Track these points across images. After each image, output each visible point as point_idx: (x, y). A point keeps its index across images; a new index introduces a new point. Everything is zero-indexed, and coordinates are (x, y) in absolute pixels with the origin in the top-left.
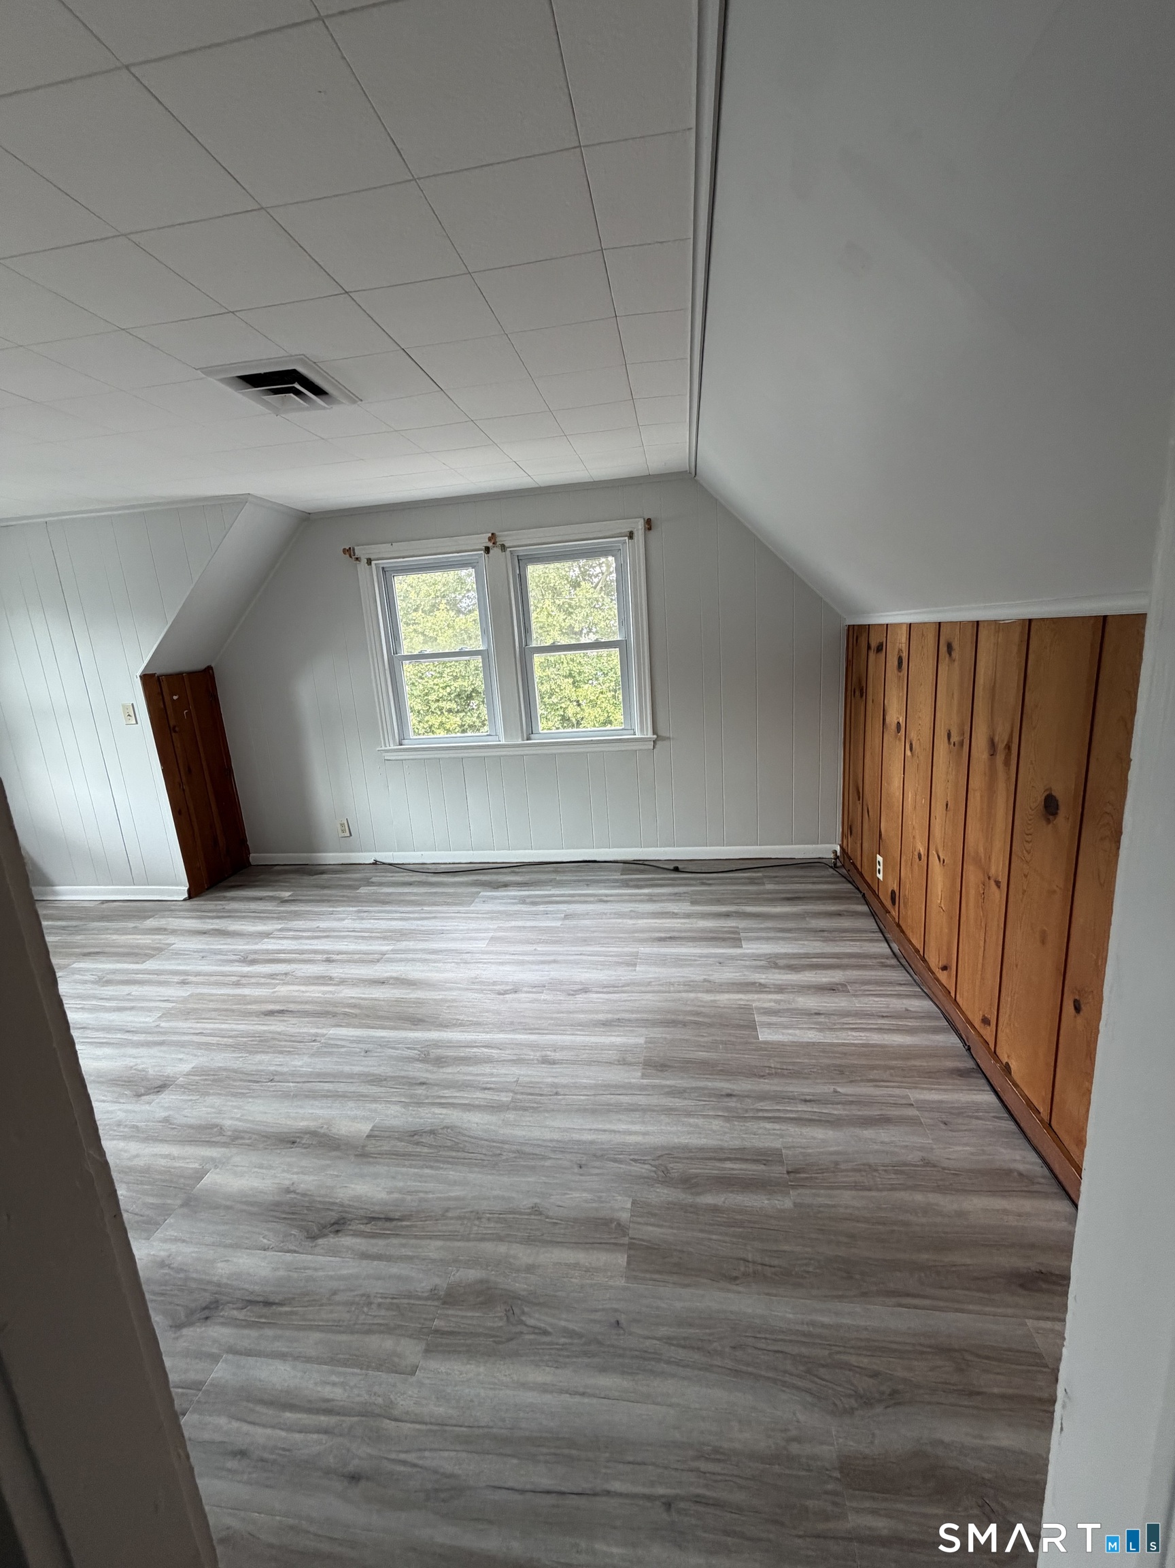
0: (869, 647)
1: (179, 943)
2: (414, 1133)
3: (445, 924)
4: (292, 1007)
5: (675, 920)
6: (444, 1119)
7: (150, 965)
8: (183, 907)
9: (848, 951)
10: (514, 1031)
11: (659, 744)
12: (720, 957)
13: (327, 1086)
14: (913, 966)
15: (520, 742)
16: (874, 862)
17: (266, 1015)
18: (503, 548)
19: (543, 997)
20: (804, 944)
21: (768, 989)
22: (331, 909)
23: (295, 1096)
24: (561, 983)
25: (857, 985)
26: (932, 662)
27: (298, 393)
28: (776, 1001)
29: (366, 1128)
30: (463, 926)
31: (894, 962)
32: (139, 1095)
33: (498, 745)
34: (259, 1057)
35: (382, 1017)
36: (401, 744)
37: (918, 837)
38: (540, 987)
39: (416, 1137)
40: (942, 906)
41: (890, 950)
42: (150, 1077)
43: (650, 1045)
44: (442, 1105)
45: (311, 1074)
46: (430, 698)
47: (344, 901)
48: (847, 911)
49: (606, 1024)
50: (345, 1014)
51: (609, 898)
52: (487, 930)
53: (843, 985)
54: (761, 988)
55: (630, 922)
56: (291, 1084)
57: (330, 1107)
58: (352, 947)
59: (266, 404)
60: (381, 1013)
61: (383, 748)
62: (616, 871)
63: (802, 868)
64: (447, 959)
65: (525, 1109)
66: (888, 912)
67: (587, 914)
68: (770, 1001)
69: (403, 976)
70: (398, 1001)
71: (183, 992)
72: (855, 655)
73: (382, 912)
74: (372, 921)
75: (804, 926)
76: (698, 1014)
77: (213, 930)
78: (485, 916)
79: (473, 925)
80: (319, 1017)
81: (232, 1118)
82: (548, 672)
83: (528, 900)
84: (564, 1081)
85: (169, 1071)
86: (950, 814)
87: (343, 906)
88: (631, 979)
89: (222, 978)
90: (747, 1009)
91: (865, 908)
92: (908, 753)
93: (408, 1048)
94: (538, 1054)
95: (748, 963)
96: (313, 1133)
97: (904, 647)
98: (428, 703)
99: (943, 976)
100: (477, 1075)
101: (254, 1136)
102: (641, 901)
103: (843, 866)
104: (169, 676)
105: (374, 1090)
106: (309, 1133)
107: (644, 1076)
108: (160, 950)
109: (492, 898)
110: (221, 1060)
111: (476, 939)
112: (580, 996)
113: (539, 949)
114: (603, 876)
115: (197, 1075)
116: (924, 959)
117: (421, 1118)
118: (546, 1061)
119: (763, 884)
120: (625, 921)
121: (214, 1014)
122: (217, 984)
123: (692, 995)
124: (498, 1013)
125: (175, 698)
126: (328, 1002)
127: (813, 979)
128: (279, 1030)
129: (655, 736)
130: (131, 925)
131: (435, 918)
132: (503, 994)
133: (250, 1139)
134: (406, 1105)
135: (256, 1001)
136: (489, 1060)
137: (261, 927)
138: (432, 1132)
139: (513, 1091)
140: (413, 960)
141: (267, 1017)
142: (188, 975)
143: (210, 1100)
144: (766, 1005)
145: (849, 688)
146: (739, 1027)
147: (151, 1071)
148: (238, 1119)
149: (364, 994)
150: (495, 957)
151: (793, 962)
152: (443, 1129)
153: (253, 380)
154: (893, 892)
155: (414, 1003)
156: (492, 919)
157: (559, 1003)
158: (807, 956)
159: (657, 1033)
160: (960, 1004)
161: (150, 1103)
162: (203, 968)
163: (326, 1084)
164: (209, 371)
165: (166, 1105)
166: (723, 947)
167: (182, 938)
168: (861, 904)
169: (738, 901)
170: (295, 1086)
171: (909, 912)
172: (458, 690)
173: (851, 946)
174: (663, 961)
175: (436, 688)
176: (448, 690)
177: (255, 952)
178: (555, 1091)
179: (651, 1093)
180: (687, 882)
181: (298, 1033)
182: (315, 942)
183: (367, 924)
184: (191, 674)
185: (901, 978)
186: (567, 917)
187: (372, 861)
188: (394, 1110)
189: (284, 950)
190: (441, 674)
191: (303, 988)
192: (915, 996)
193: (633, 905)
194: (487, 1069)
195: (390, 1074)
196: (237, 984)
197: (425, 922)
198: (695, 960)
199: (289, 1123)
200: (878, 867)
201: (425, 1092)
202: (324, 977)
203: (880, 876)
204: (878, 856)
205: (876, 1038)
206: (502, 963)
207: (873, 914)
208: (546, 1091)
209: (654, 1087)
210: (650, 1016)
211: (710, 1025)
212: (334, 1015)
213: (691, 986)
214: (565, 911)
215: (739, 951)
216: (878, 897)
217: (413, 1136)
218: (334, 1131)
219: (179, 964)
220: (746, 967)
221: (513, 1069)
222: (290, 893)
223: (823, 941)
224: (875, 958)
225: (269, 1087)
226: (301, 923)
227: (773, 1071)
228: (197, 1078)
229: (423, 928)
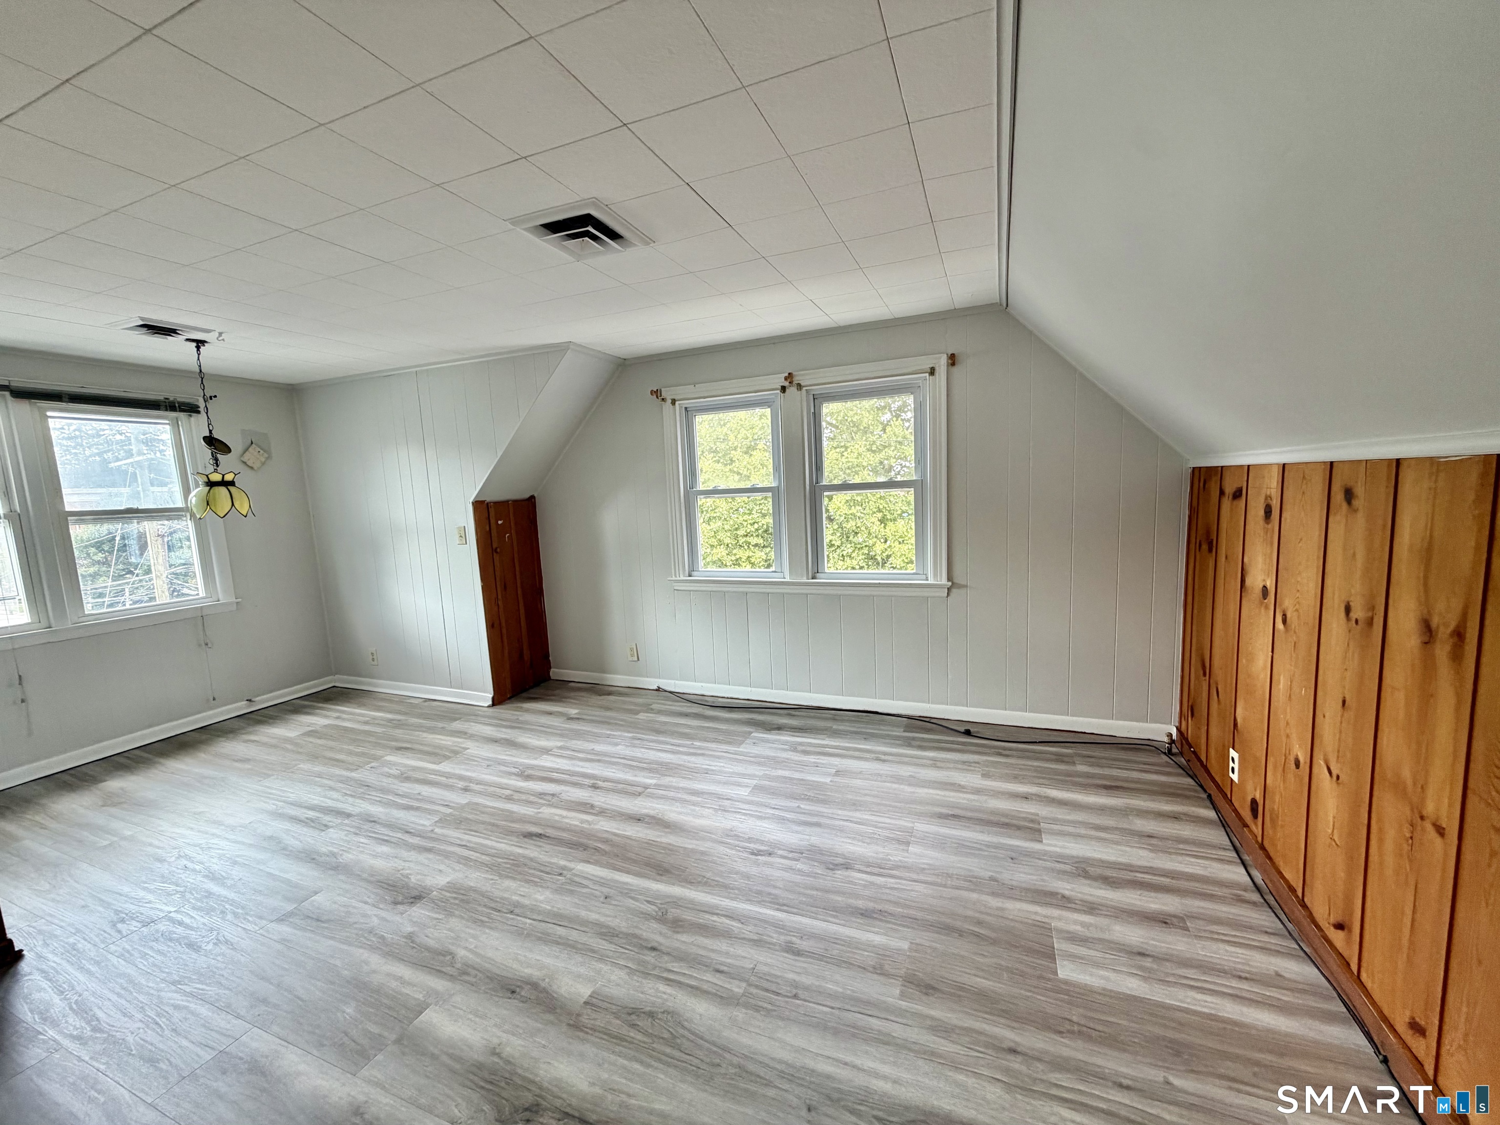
0: (1222, 493)
1: (474, 749)
2: (634, 1011)
3: (711, 763)
4: (550, 832)
5: (961, 795)
6: (667, 1000)
7: (445, 767)
8: (487, 714)
9: (1187, 870)
10: (760, 903)
11: (954, 591)
12: (1012, 851)
13: (561, 931)
14: (1286, 910)
15: (805, 580)
16: (1225, 758)
17: (525, 836)
18: (800, 387)
19: (799, 866)
20: (1126, 852)
21: (1073, 906)
22: (608, 732)
23: (528, 935)
24: (821, 852)
25: (1201, 922)
26: (1319, 514)
27: (594, 238)
28: (1083, 925)
29: (585, 991)
30: (730, 768)
31: (1255, 897)
32: (396, 903)
33: (783, 582)
34: (508, 883)
35: (630, 859)
36: (690, 576)
37: (1294, 736)
38: (798, 853)
39: (633, 1017)
40: (1336, 837)
41: (1249, 879)
42: (411, 885)
43: (914, 954)
44: (669, 981)
45: (549, 913)
46: (738, 532)
47: (622, 725)
48: (1185, 814)
49: (866, 914)
50: (596, 849)
51: (886, 757)
52: (751, 776)
53: (1182, 919)
54: (1064, 902)
55: (909, 789)
56: (528, 921)
57: (557, 957)
58: (620, 775)
59: (565, 249)
60: (630, 855)
61: (674, 578)
62: (898, 726)
63: (1123, 749)
64: (706, 803)
65: (757, 1009)
66: (1246, 825)
67: (861, 773)
68: (1076, 922)
69: (660, 816)
70: (650, 843)
71: (462, 799)
72: (1201, 502)
73: (652, 741)
74: (643, 750)
75: (1125, 826)
76: (979, 923)
77: (502, 739)
78: (752, 759)
79: (740, 768)
80: (571, 848)
81: (466, 948)
82: (853, 510)
83: (800, 748)
84: (806, 980)
85: (429, 881)
86: (1350, 714)
87: (620, 730)
88: (900, 861)
89: (498, 790)
90: (1045, 929)
91: (1211, 814)
92: (1280, 625)
93: (648, 902)
94: (782, 937)
95: (1049, 864)
96: (535, 986)
97: (1275, 492)
98: (736, 537)
99: (1338, 938)
100: (713, 951)
101: (480, 975)
102: (923, 766)
103: (1181, 753)
104: (497, 503)
105: (603, 945)
106: (530, 984)
107: (903, 996)
108: (456, 753)
109: (763, 741)
110: (475, 878)
111: (739, 785)
112: (839, 872)
113: (802, 806)
114: (885, 730)
115: (449, 892)
116: (1304, 906)
117: (642, 993)
118: (791, 950)
119: (1074, 763)
120: (902, 787)
121: (481, 827)
122: (493, 796)
123: (974, 896)
124: (747, 877)
125: (500, 522)
126: (582, 833)
127: (1139, 903)
128: (532, 855)
129: (950, 583)
130: (440, 725)
131: (703, 755)
132: (756, 855)
133: (476, 976)
134: (631, 972)
135: (523, 820)
136: (726, 934)
137: (543, 743)
138: (651, 1015)
139: (747, 981)
140: (673, 799)
141: (526, 840)
142: (471, 782)
143: (454, 923)
144: (1073, 928)
145: (1193, 540)
146: (1030, 951)
147: (413, 879)
148: (470, 950)
149: (618, 829)
150: (756, 809)
151: (1109, 873)
152: (663, 1013)
153: (553, 227)
154: (1254, 802)
155: (664, 848)
156: (759, 764)
157: (815, 877)
158: (1129, 868)
159: (925, 938)
160: (1369, 985)
161: (402, 914)
162: (484, 776)
163: (558, 928)
164: (515, 221)
165: (415, 920)
166: (1017, 838)
167: (477, 744)
168: (1206, 807)
169: (1041, 781)
170: (530, 924)
171: (1279, 835)
172: (765, 527)
173: (1192, 864)
174: (940, 843)
175: (745, 524)
176: (756, 526)
177: (532, 767)
178: (794, 991)
179: (910, 1022)
180: (980, 749)
181: (548, 862)
182: (587, 764)
183: (639, 753)
184: (516, 502)
185: (1267, 924)
186: (838, 773)
187: (655, 687)
188: (618, 975)
189: (558, 769)
190: (751, 510)
191: (564, 813)
192: (1290, 955)
193: (911, 768)
194: (722, 945)
195: (624, 930)
196: (509, 799)
197: (693, 759)
198: (980, 849)
199: (514, 966)
200: (1231, 764)
201: (653, 960)
202: (586, 804)
203: (1235, 777)
204: (1232, 751)
205: (1230, 1010)
206: (760, 818)
207: (1224, 824)
208: (784, 989)
209: (915, 1015)
210: (919, 915)
211: (994, 942)
212: (585, 848)
213: (974, 883)
214: (836, 766)
215: (1037, 846)
216: (1230, 802)
217: (630, 1014)
218: (555, 987)
219: (467, 770)
220: (1045, 868)
221: (752, 951)
222: (576, 711)
223: (1151, 851)
224: (1226, 887)
225: (508, 919)
226: (579, 743)
227: (1076, 1028)
228: (448, 894)
229: (690, 765)
